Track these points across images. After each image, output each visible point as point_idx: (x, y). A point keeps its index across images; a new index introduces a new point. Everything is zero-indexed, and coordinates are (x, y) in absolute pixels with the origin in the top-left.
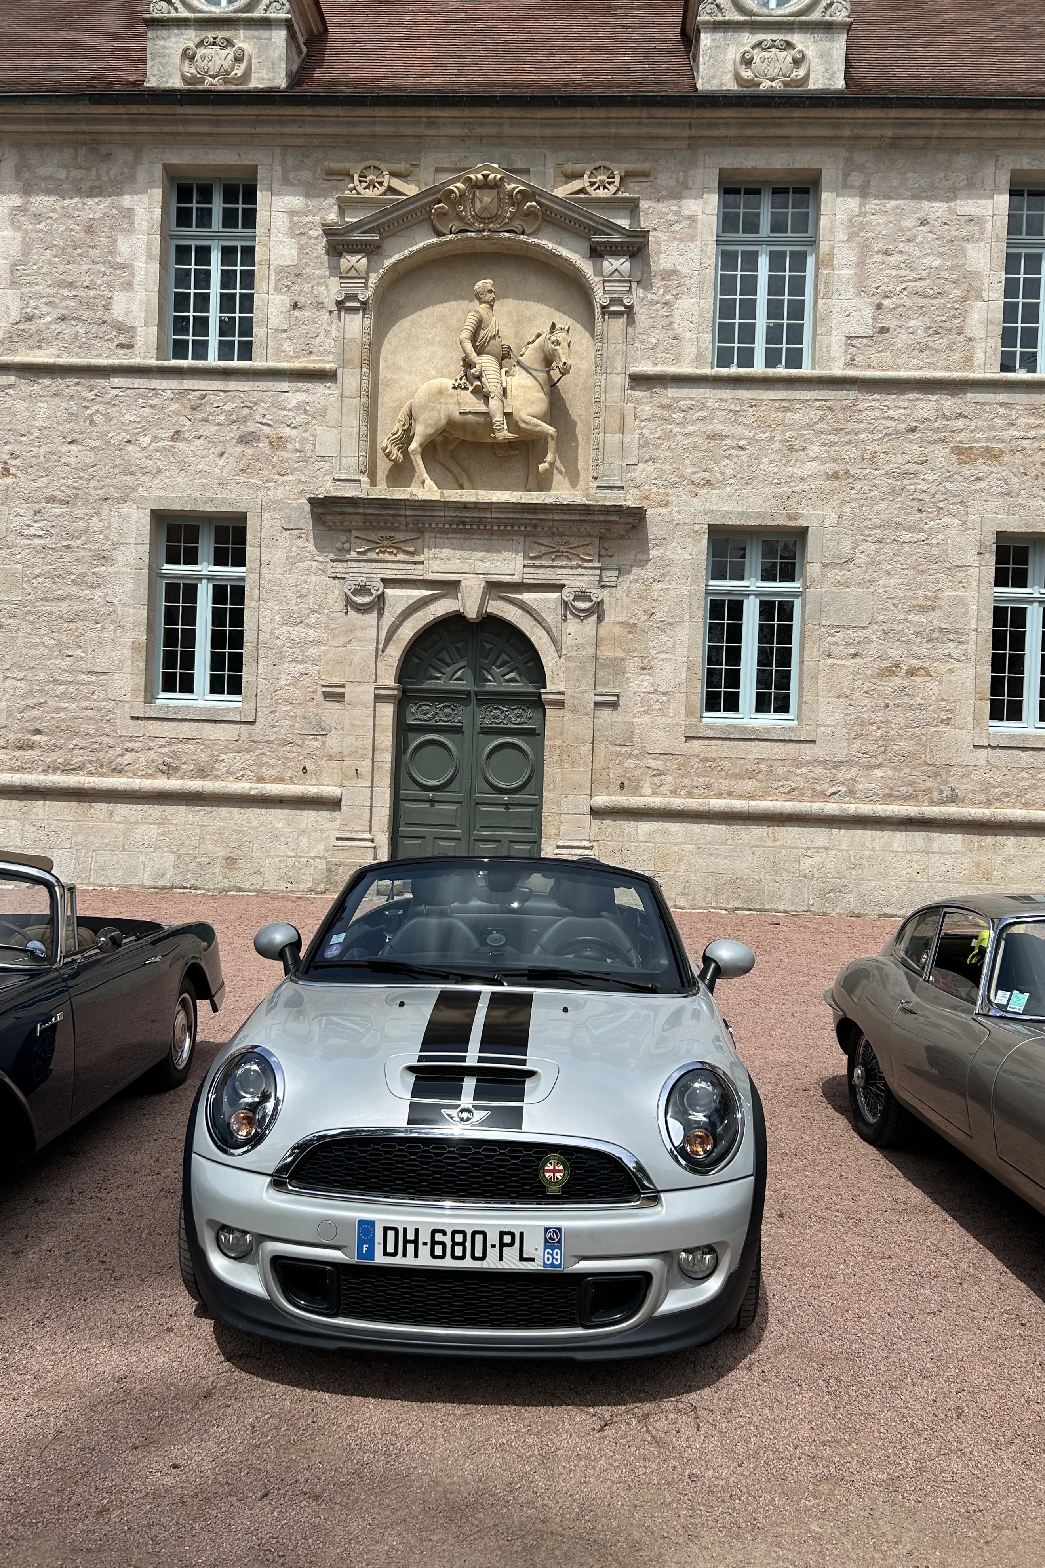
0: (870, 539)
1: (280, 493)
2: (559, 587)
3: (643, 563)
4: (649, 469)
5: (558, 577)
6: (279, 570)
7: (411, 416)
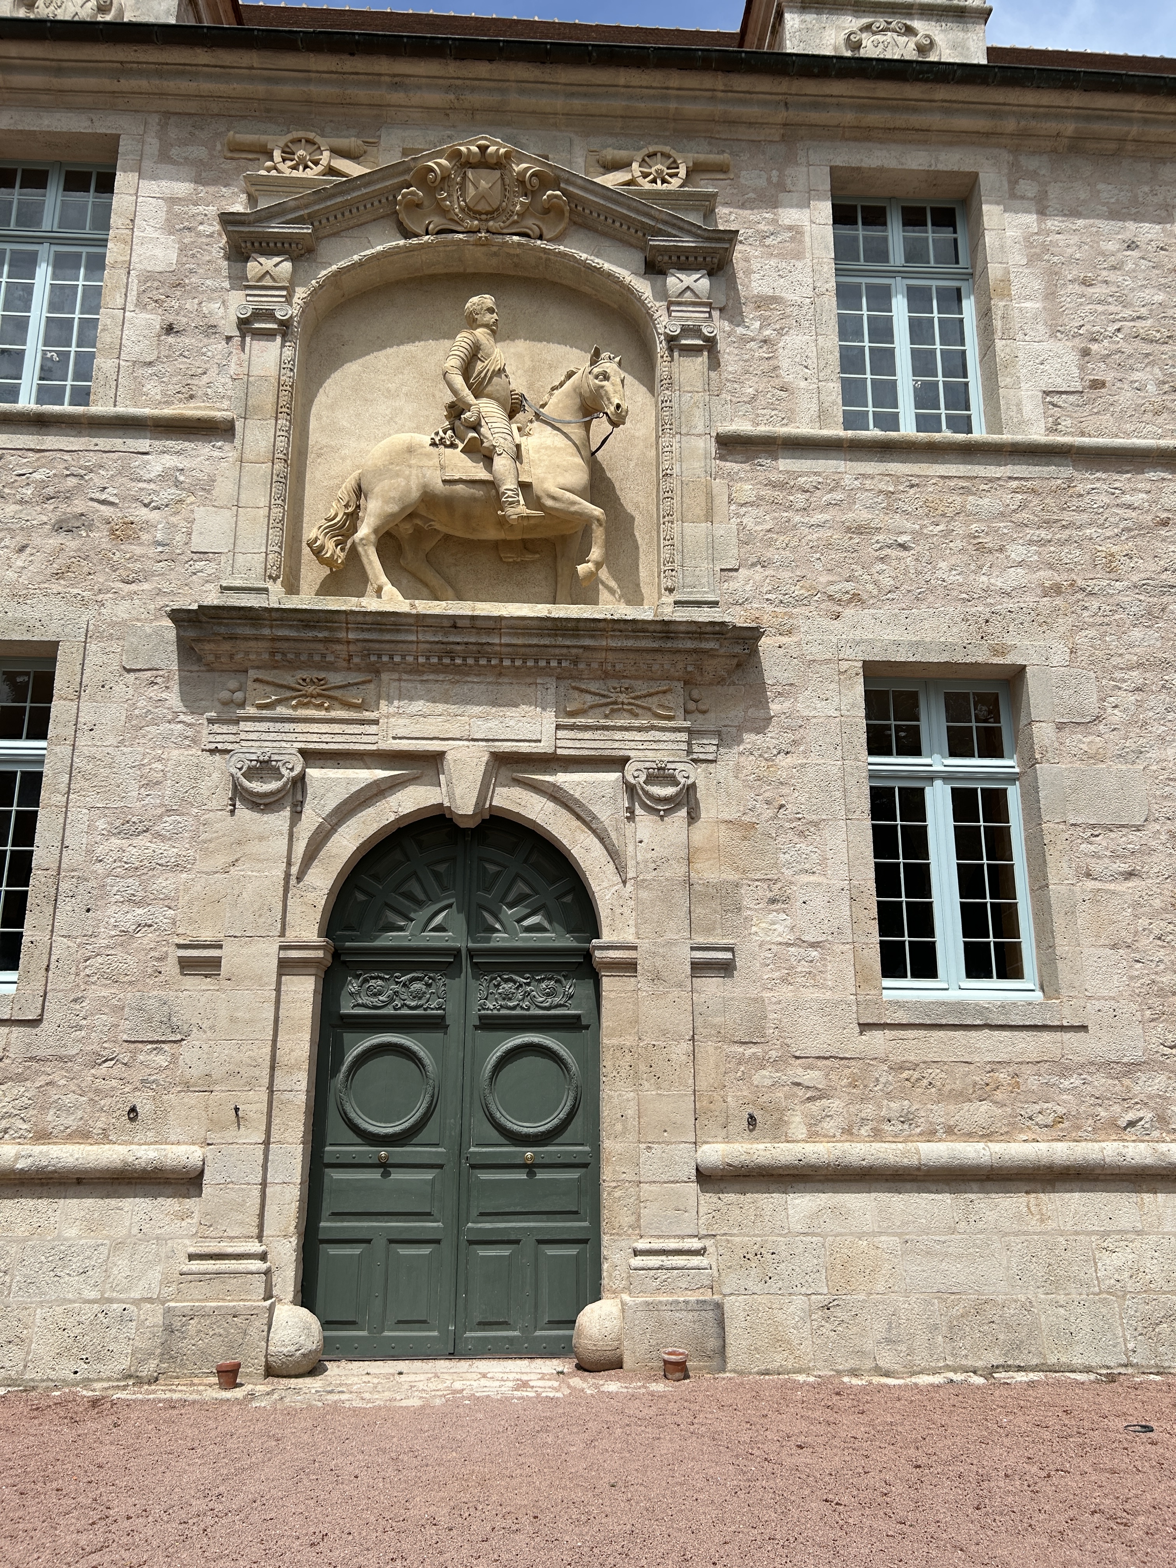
0: (1124, 685)
1: (121, 611)
2: (619, 763)
3: (761, 725)
4: (758, 577)
5: (616, 745)
6: (112, 740)
7: (359, 491)
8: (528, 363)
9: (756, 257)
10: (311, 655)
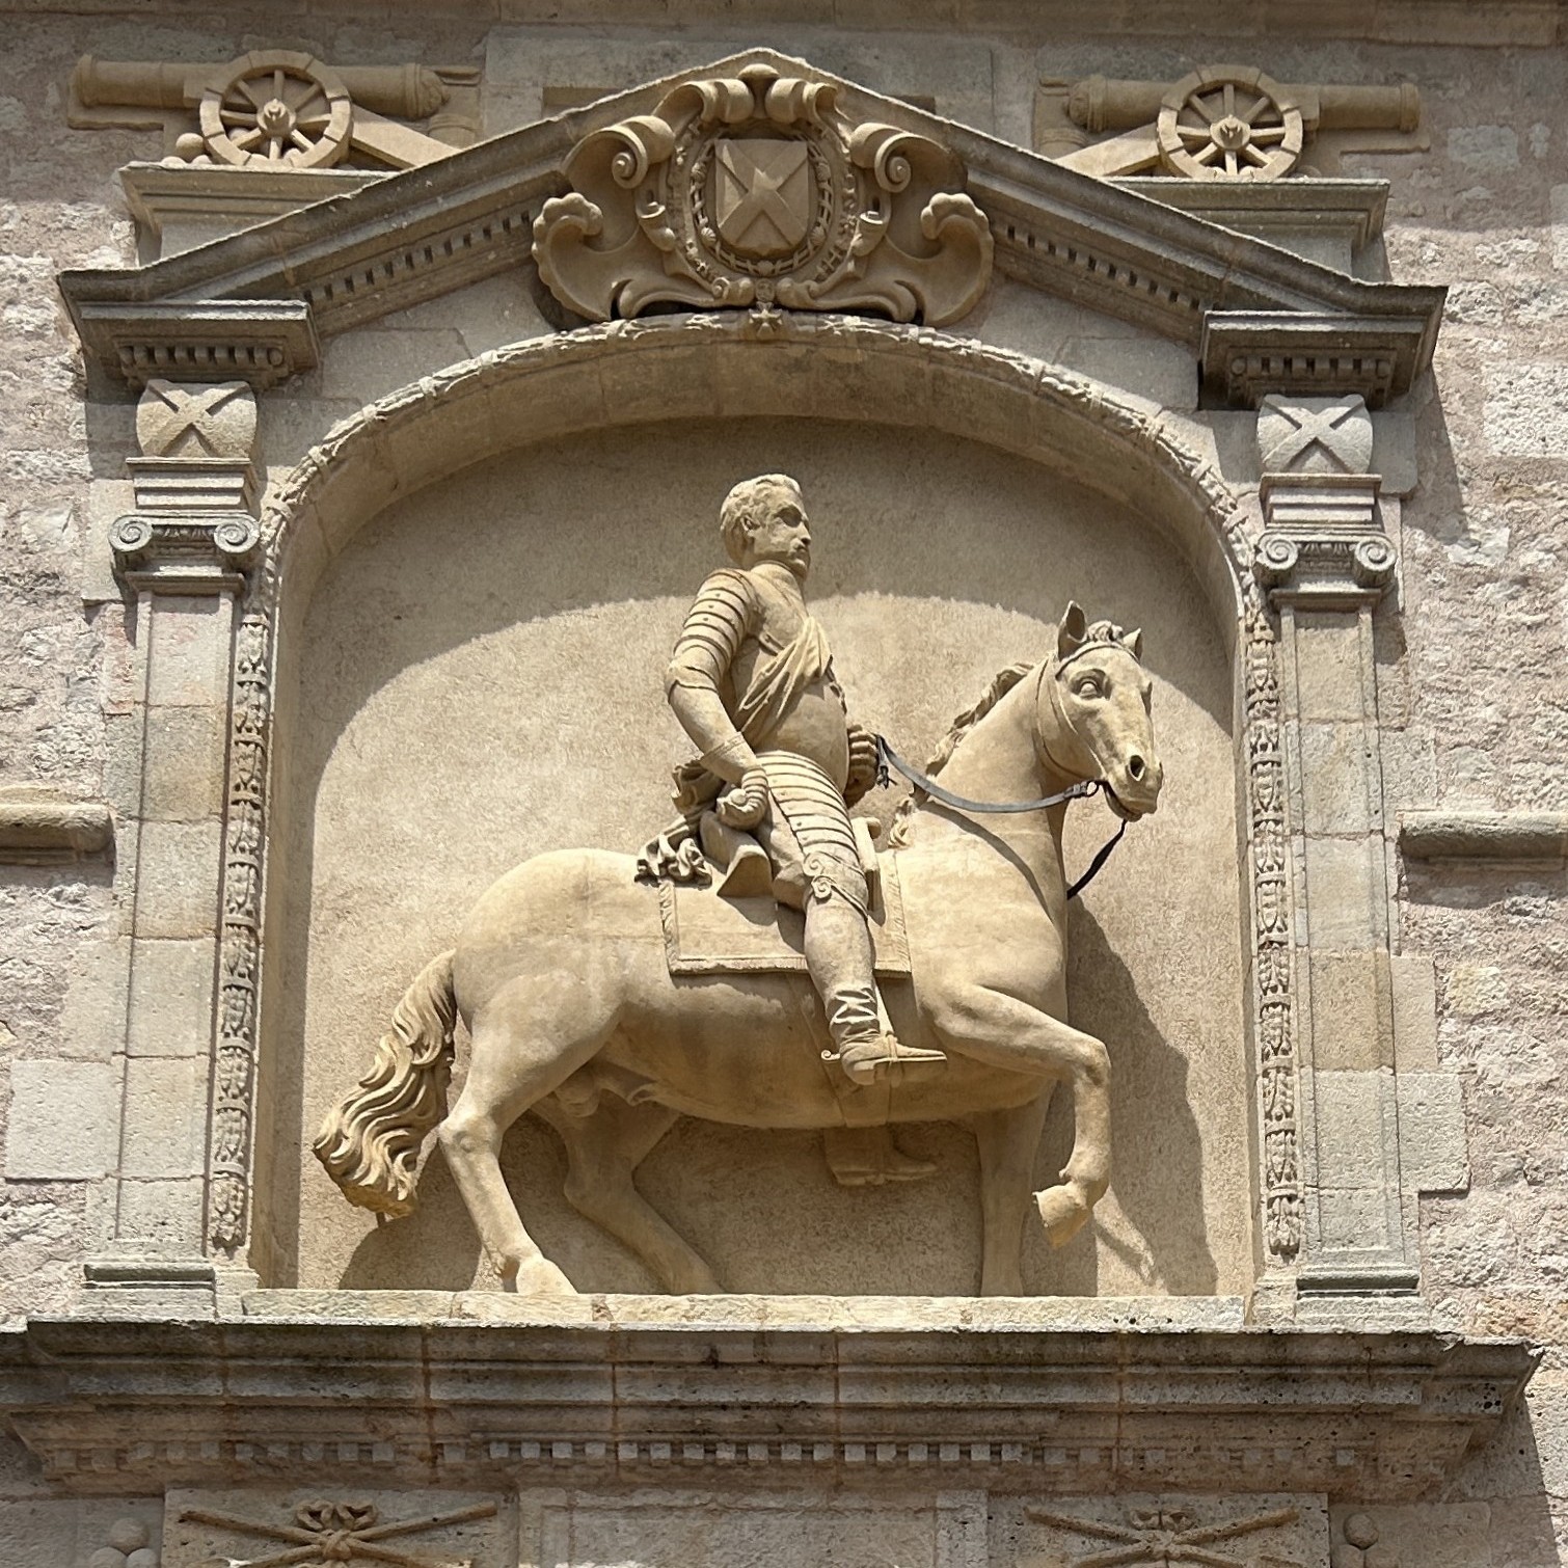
4: (1519, 1211)
7: (451, 1007)
8: (893, 655)
9: (1495, 357)
10: (331, 1448)
